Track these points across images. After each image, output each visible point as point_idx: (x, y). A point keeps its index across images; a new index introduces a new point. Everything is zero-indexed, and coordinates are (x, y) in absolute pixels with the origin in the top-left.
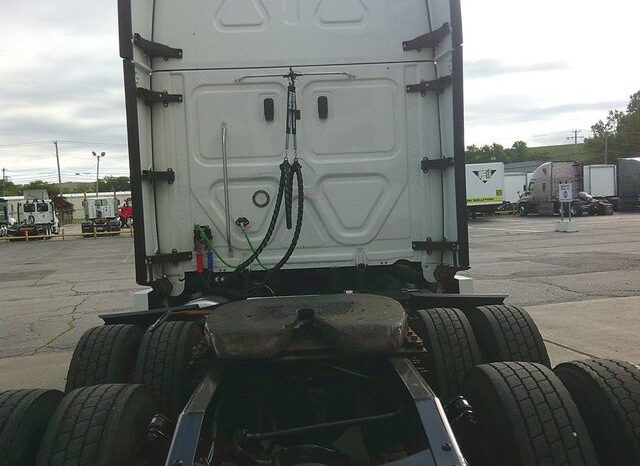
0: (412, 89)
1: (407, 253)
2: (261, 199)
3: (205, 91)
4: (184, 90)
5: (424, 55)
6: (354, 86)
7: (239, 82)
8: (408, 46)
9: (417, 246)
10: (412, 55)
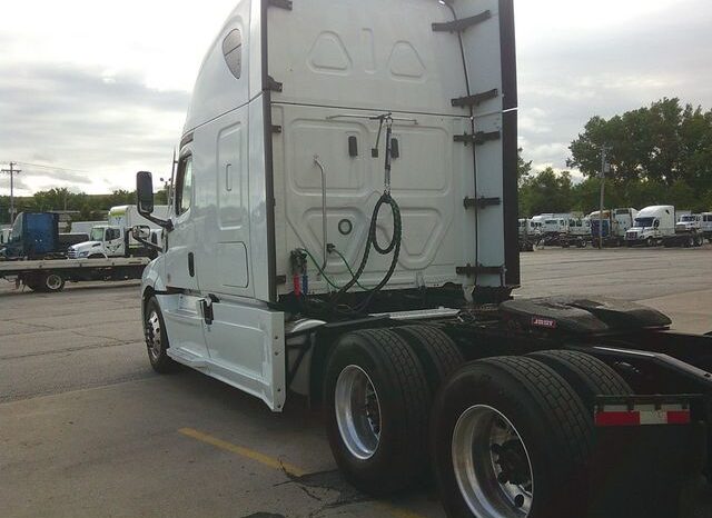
0: (457, 139)
1: (452, 277)
2: (345, 227)
3: (301, 125)
4: (283, 122)
5: (465, 112)
6: (416, 132)
7: (330, 119)
8: (455, 103)
9: (460, 270)
10: (459, 111)
